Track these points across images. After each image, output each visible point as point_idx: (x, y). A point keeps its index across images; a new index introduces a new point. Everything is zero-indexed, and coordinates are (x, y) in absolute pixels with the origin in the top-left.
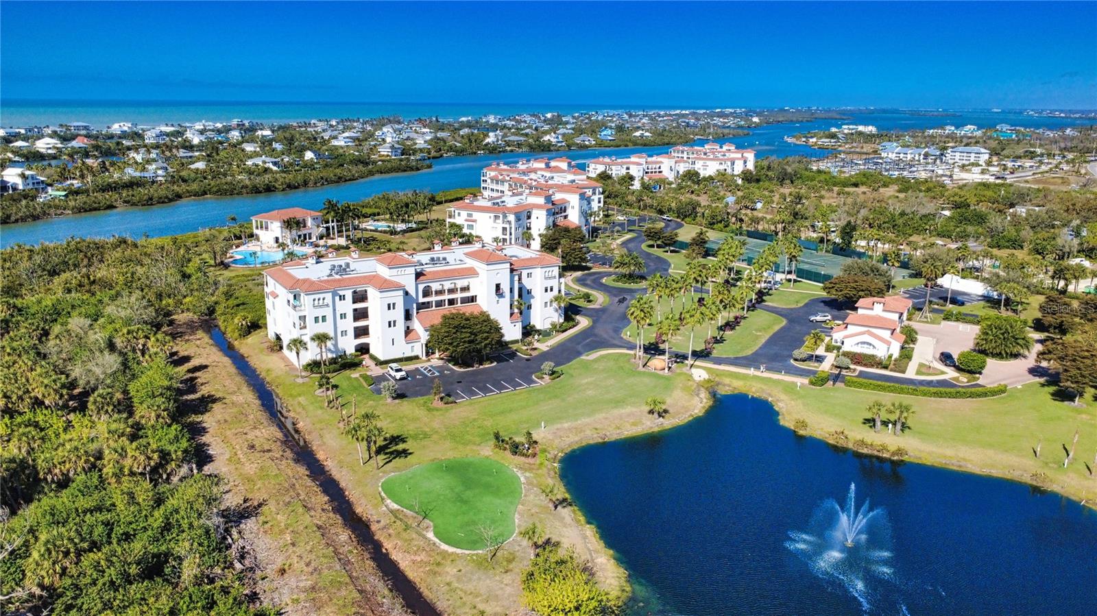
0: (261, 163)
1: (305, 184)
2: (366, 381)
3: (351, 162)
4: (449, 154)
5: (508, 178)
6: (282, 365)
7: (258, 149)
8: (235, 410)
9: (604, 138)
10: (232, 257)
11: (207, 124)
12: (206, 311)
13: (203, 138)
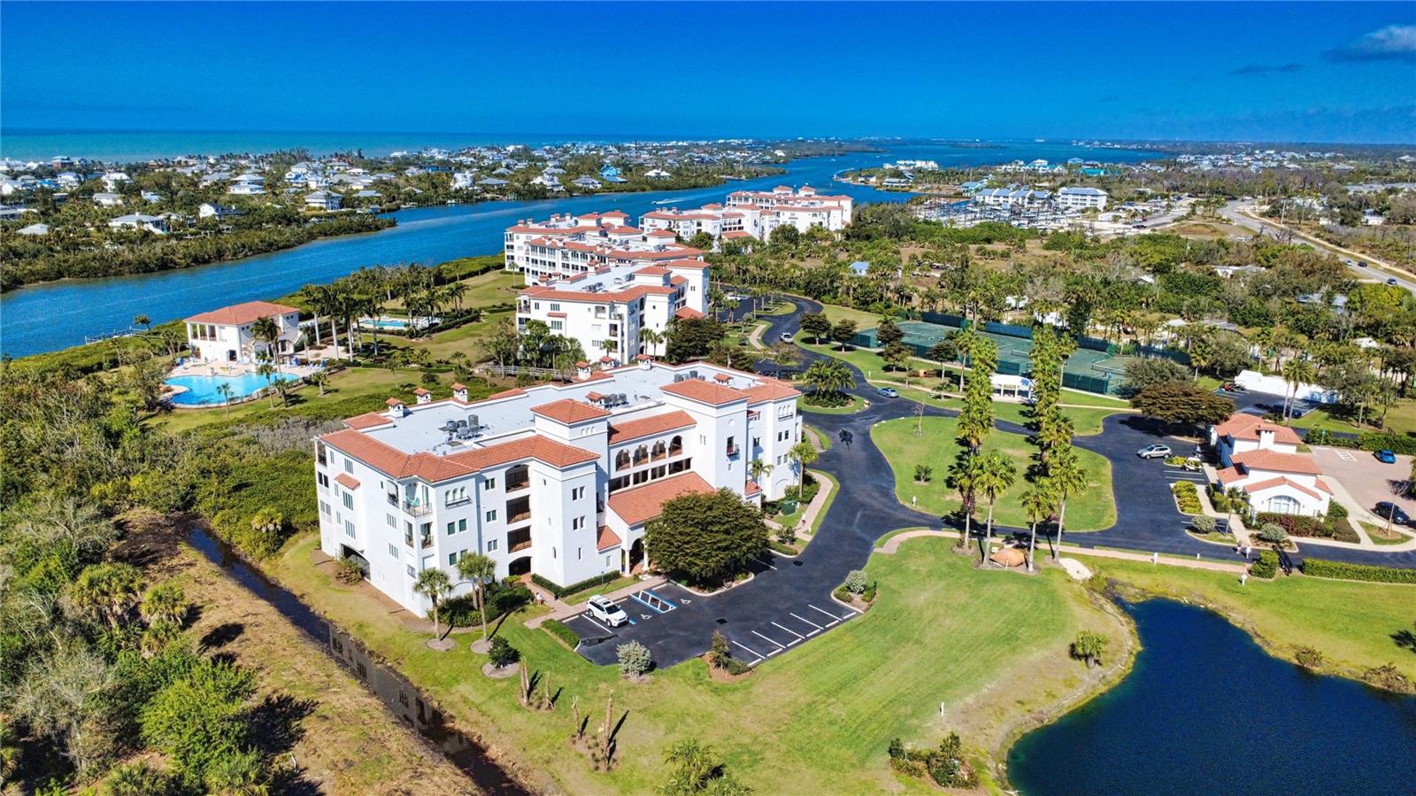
0: (135, 224)
1: (220, 255)
2: (562, 635)
3: (272, 219)
4: (408, 205)
5: (560, 244)
6: (384, 613)
7: (120, 202)
8: (352, 733)
9: (611, 179)
10: (168, 390)
11: (13, 163)
12: (179, 503)
13: (18, 185)
